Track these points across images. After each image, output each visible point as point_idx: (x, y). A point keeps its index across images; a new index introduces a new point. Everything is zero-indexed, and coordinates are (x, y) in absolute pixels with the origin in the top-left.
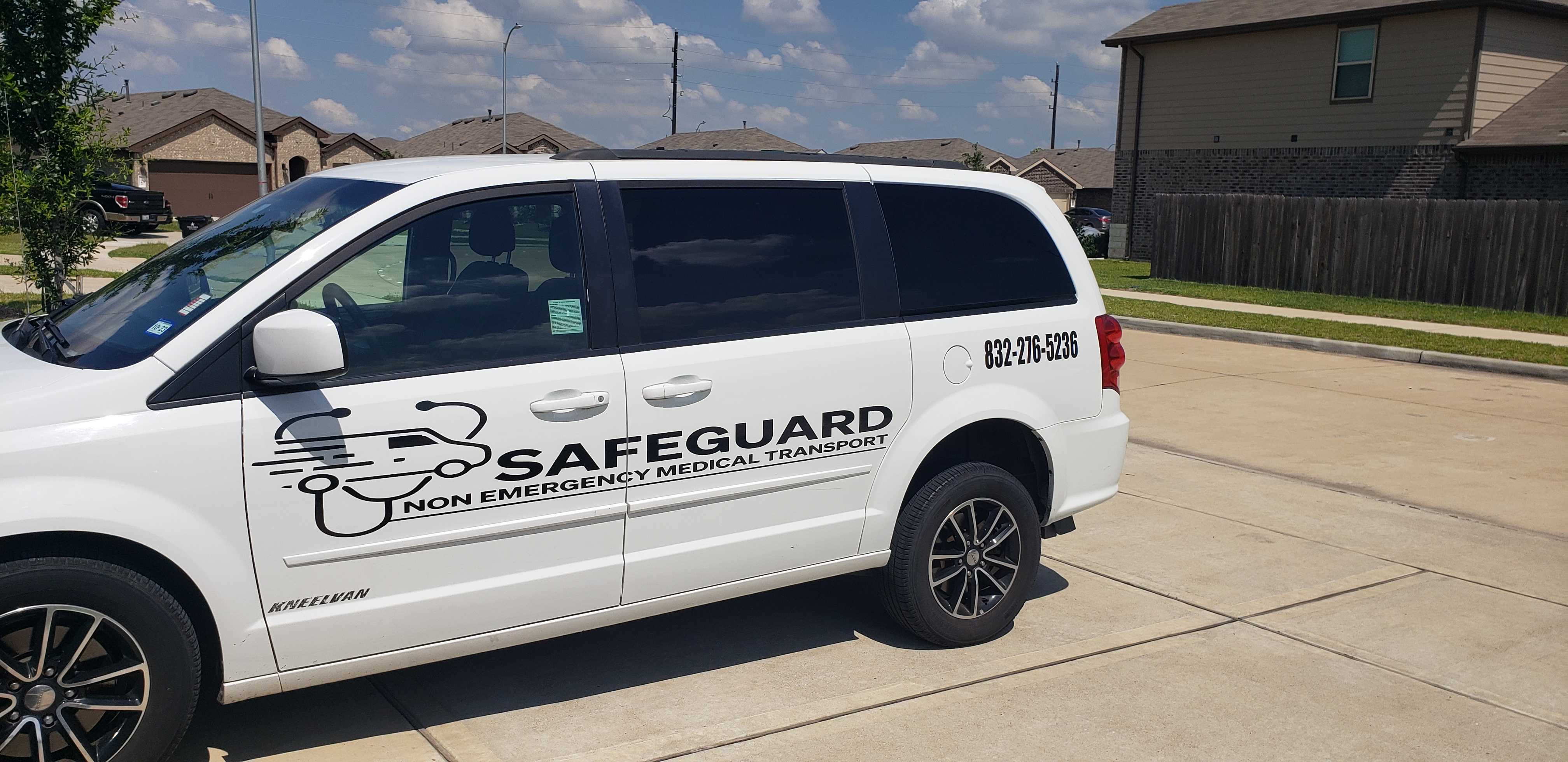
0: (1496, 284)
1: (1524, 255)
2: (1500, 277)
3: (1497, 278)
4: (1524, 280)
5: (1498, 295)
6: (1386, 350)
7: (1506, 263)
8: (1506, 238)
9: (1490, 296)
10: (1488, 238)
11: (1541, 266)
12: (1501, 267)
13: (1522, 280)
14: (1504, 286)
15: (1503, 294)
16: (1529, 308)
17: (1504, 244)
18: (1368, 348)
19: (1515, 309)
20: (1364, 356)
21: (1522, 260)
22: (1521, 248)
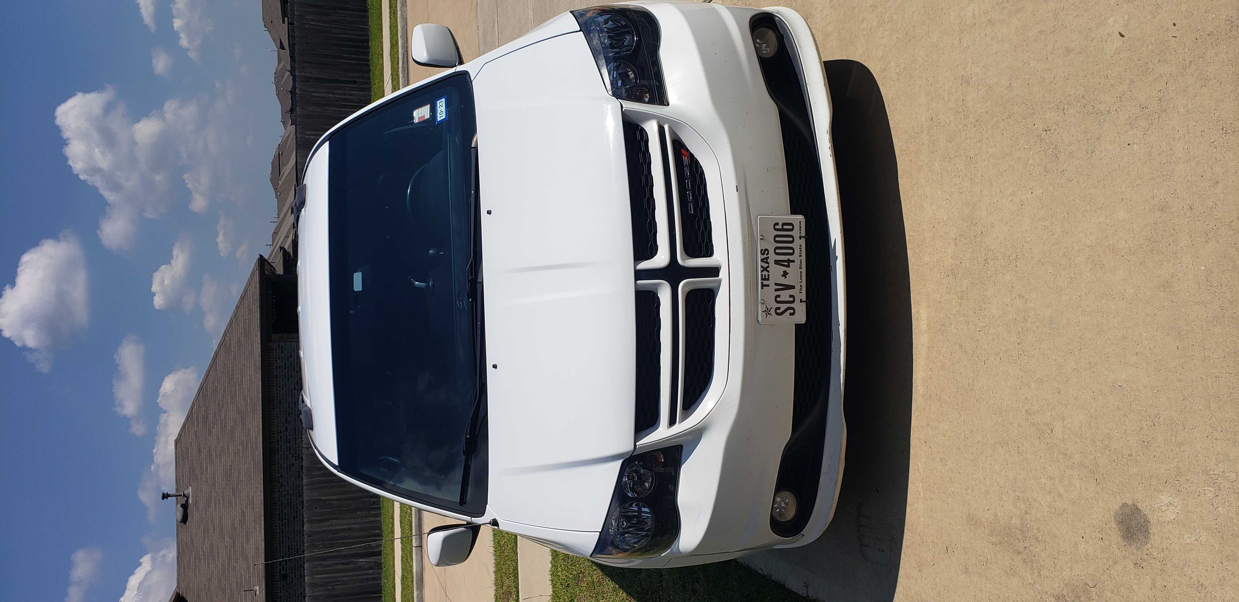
0: (365, 577)
1: (344, 564)
2: (359, 575)
3: (360, 578)
4: (361, 560)
5: (372, 574)
6: (416, 571)
7: (350, 574)
8: (333, 578)
9: (373, 579)
10: (333, 589)
11: (350, 552)
12: (353, 576)
13: (361, 562)
14: (365, 572)
15: (371, 571)
16: (379, 554)
17: (336, 578)
18: (416, 583)
19: (381, 561)
20: (423, 584)
21: (347, 565)
22: (339, 567)
